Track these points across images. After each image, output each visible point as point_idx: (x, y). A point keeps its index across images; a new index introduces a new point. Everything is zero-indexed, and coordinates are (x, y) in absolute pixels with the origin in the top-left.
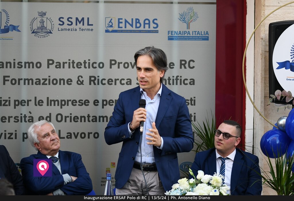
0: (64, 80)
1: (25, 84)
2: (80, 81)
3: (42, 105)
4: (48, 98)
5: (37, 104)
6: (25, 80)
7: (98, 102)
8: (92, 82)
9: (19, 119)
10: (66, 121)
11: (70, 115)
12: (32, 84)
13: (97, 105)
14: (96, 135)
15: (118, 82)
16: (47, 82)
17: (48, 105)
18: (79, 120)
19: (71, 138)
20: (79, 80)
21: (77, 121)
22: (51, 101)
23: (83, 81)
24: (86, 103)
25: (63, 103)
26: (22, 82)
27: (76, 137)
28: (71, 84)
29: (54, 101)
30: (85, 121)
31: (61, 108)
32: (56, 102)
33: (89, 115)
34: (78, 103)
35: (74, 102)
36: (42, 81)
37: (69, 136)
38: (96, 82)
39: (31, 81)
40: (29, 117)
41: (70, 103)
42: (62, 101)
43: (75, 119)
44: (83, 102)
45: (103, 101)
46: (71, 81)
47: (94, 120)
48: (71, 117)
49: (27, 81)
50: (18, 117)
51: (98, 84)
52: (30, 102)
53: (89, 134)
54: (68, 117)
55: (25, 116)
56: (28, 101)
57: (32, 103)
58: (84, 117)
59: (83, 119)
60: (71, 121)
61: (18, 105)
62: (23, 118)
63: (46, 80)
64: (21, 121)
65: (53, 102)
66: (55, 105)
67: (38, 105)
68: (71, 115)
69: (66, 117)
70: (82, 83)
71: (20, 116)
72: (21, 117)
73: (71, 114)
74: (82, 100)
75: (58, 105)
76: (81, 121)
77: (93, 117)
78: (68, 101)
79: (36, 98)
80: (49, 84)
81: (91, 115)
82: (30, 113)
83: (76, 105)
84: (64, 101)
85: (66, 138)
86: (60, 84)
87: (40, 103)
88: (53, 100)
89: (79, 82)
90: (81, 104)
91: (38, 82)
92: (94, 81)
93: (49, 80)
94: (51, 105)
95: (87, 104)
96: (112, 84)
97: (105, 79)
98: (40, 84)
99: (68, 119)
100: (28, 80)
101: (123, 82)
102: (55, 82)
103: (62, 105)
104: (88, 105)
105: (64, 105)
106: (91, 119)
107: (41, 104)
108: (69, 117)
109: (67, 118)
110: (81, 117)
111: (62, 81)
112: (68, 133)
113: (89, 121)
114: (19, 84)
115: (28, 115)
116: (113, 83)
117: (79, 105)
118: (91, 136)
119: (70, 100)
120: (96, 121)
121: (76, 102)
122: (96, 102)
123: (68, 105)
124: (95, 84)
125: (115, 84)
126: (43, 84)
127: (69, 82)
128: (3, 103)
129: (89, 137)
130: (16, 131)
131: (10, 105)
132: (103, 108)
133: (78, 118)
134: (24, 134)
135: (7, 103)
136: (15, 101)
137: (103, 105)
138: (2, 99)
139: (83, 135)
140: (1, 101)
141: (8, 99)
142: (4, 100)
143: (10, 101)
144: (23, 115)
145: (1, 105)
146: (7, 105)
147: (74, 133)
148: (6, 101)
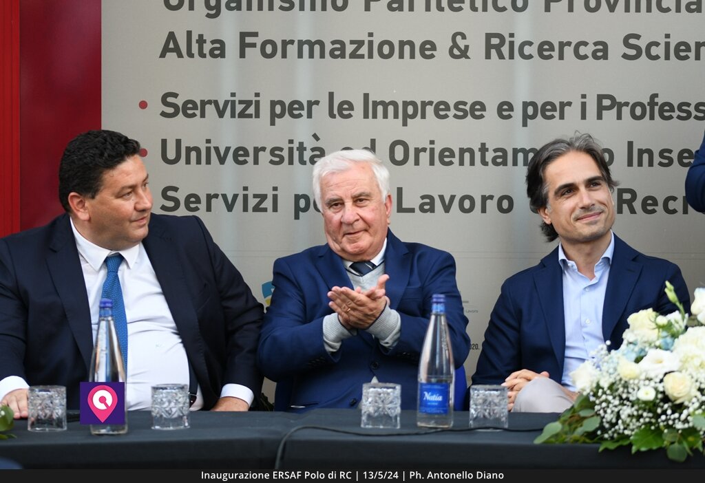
0: (411, 44)
1: (300, 55)
2: (459, 49)
3: (349, 116)
4: (366, 96)
5: (336, 112)
6: (301, 43)
7: (511, 108)
8: (493, 52)
9: (285, 154)
10: (417, 163)
11: (428, 146)
12: (322, 56)
13: (509, 117)
14: (505, 204)
15: (568, 51)
16: (364, 50)
17: (366, 116)
18: (456, 160)
19: (432, 210)
20: (455, 45)
21: (451, 163)
22: (375, 104)
23: (467, 47)
24: (476, 110)
25: (410, 110)
26: (292, 50)
27: (447, 209)
28: (432, 56)
29: (385, 105)
30: (472, 163)
31: (405, 124)
32: (391, 109)
33: (483, 145)
34: (453, 112)
35: (441, 109)
36: (350, 48)
37: (428, 205)
38: (505, 50)
39: (317, 48)
40: (313, 150)
41: (430, 110)
42: (406, 104)
43: (446, 156)
44: (467, 108)
45: (525, 105)
46: (434, 47)
47: (499, 160)
48: (432, 150)
49: (306, 48)
50: (281, 149)
51: (512, 57)
52: (314, 107)
53: (484, 199)
54: (424, 150)
55: (302, 148)
56: (310, 104)
57: (321, 111)
58: (471, 151)
59: (467, 156)
60: (432, 163)
61: (281, 116)
62: (296, 154)
63: (360, 44)
64: (291, 162)
65: (380, 109)
66: (385, 116)
67: (337, 116)
68: (432, 146)
69: (418, 151)
70: (464, 53)
71: (286, 146)
72: (291, 150)
73: (432, 142)
74: (465, 104)
75: (396, 116)
76: (462, 163)
77: (496, 150)
78: (424, 104)
79: (331, 95)
80: (371, 56)
81: (491, 146)
82: (316, 137)
83: (446, 116)
84: (414, 104)
85: (417, 210)
86: (401, 56)
87: (343, 110)
88: (382, 103)
89: (456, 52)
90: (461, 114)
91: (339, 50)
92: (498, 48)
93: (371, 43)
94: (375, 116)
95: (477, 113)
96: (550, 57)
97: (530, 44)
98: (343, 56)
99: (424, 157)
100: (311, 44)
101: (583, 50)
102: (386, 49)
103: (406, 116)
104: (482, 117)
105: (414, 116)
106: (489, 156)
107: (345, 113)
108: (428, 151)
109: (422, 154)
110: (462, 151)
111: (407, 48)
112: (423, 197)
113: (484, 163)
114: (284, 55)
115: (309, 143)
116: (556, 54)
117: (456, 116)
118: (492, 205)
119: (430, 103)
120: (505, 163)
121: (448, 108)
122: (505, 109)
123: (423, 116)
124: (501, 56)
125: (561, 57)
126: (354, 55)
127: (428, 48)
128: (239, 108)
129: (484, 210)
130: (275, 189)
131: (257, 116)
132: (525, 124)
133: (452, 155)
134: (297, 198)
135: (251, 110)
136: (273, 104)
137: (526, 118)
138: (237, 99)
139: (467, 204)
140: (233, 103)
141: (254, 99)
142: (241, 102)
143: (257, 103)
144: (296, 145)
145: (233, 116)
146: (250, 116)
147: (441, 197)
148: (248, 103)
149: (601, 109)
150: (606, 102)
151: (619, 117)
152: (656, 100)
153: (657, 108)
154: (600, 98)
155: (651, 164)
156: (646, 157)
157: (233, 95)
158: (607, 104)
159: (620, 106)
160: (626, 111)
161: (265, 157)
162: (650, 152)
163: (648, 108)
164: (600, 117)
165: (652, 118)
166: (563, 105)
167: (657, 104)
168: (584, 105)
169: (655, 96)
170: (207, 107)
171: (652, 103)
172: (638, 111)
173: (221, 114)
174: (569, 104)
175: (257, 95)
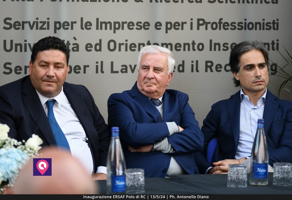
1: (68, 0)
3: (90, 29)
4: (98, 19)
5: (84, 27)
7: (161, 25)
10: (120, 50)
11: (125, 42)
12: (78, 0)
13: (160, 29)
17: (97, 29)
18: (137, 49)
19: (126, 72)
21: (134, 50)
22: (102, 23)
24: (146, 26)
25: (117, 26)
28: (127, 1)
29: (106, 23)
31: (115, 32)
32: (108, 25)
34: (135, 27)
35: (130, 25)
37: (124, 69)
40: (74, 44)
41: (126, 26)
42: (115, 23)
44: (142, 25)
45: (167, 23)
48: (126, 44)
51: (161, 1)
52: (74, 24)
54: (123, 44)
55: (68, 44)
58: (143, 44)
60: (126, 50)
65: (104, 25)
66: (106, 29)
67: (85, 29)
68: (126, 42)
69: (120, 45)
74: (141, 23)
75: (111, 29)
76: (139, 50)
78: (123, 23)
79: (82, 19)
80: (100, 1)
81: (152, 42)
82: (75, 38)
83: (133, 29)
84: (118, 23)
85: (120, 72)
86: (113, 1)
87: (87, 26)
88: (105, 22)
90: (139, 27)
94: (101, 29)
95: (146, 27)
96: (178, 2)
98: (87, 0)
99: (123, 47)
103: (115, 29)
104: (148, 29)
105: (118, 29)
107: (88, 27)
108: (125, 45)
109: (122, 46)
110: (140, 44)
112: (122, 66)
114: (61, 0)
115: (72, 41)
117: (137, 29)
119: (126, 22)
121: (133, 25)
122: (158, 25)
123: (123, 29)
124: (157, 1)
125: (182, 2)
128: (40, 25)
131: (48, 29)
132: (167, 32)
133: (135, 46)
135: (45, 26)
136: (56, 23)
137: (167, 29)
138: (39, 21)
140: (37, 22)
141: (47, 21)
142: (41, 22)
143: (48, 22)
145: (37, 29)
146: (45, 29)
147: (130, 66)
148: (44, 23)
149: (199, 25)
150: (201, 22)
151: (206, 29)
152: (222, 21)
153: (222, 25)
154: (199, 20)
155: (219, 50)
156: (217, 46)
157: (37, 19)
158: (202, 23)
159: (207, 24)
160: (209, 26)
162: (219, 44)
163: (218, 25)
164: (198, 29)
165: (220, 29)
166: (183, 23)
167: (222, 23)
168: (192, 23)
169: (221, 19)
170: (25, 24)
171: (220, 22)
172: (214, 26)
173: (32, 28)
174: (185, 23)
175: (48, 19)
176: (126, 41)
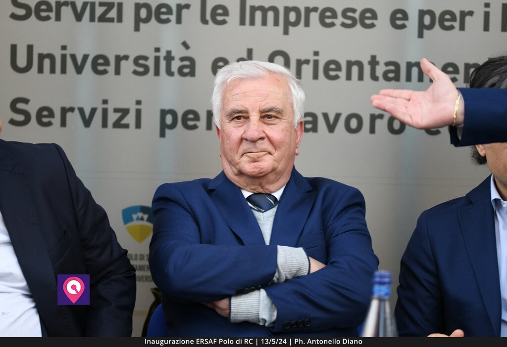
3: (224, 22)
5: (208, 17)
7: (406, 17)
9: (151, 63)
10: (299, 75)
11: (312, 58)
13: (403, 26)
14: (396, 126)
17: (242, 22)
19: (315, 129)
21: (336, 77)
22: (253, 9)
24: (366, 18)
25: (292, 16)
27: (331, 128)
29: (264, 10)
31: (286, 32)
32: (270, 15)
34: (340, 20)
35: (327, 16)
37: (310, 123)
40: (182, 59)
41: (314, 17)
42: (287, 10)
43: (331, 70)
44: (357, 15)
45: (422, 13)
47: (391, 75)
48: (316, 63)
50: (146, 58)
52: (184, 11)
53: (373, 118)
54: (307, 62)
55: (169, 57)
56: (180, 8)
57: (192, 15)
58: (360, 64)
60: (316, 76)
61: (147, 20)
62: (163, 64)
64: (157, 73)
65: (258, 14)
66: (264, 23)
67: (210, 22)
68: (316, 58)
69: (300, 63)
71: (152, 55)
72: (157, 59)
74: (354, 11)
75: (276, 24)
77: (387, 64)
78: (309, 10)
81: (382, 59)
82: (185, 45)
83: (332, 25)
84: (296, 9)
87: (216, 15)
88: (261, 8)
90: (349, 22)
94: (252, 23)
95: (368, 22)
99: (307, 70)
103: (287, 24)
104: (373, 26)
105: (296, 24)
106: (380, 70)
107: (219, 18)
108: (311, 63)
109: (304, 67)
110: (350, 64)
115: (178, 52)
117: (344, 25)
118: (381, 125)
119: (315, 9)
120: (397, 78)
121: (334, 16)
122: (398, 18)
123: (307, 24)
128: (99, 11)
129: (372, 130)
130: (139, 103)
131: (120, 20)
132: (421, 35)
133: (339, 68)
134: (164, 113)
135: (113, 14)
136: (138, 7)
137: (422, 28)
138: (97, 1)
139: (354, 123)
140: (93, 5)
141: (117, 1)
142: (101, 4)
143: (120, 5)
144: (162, 54)
145: (92, 19)
146: (111, 20)
147: (326, 116)
148: (109, 6)
161: (127, 66)
164: (504, 29)
166: (463, 14)
168: (487, 15)
173: (79, 17)
174: (471, 13)
176: (316, 53)
